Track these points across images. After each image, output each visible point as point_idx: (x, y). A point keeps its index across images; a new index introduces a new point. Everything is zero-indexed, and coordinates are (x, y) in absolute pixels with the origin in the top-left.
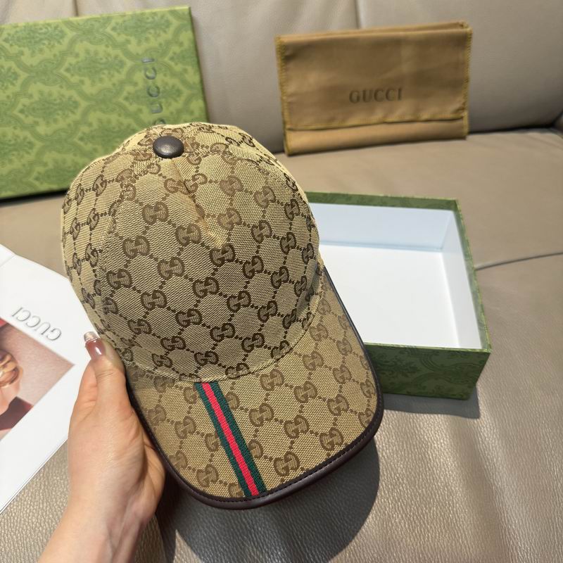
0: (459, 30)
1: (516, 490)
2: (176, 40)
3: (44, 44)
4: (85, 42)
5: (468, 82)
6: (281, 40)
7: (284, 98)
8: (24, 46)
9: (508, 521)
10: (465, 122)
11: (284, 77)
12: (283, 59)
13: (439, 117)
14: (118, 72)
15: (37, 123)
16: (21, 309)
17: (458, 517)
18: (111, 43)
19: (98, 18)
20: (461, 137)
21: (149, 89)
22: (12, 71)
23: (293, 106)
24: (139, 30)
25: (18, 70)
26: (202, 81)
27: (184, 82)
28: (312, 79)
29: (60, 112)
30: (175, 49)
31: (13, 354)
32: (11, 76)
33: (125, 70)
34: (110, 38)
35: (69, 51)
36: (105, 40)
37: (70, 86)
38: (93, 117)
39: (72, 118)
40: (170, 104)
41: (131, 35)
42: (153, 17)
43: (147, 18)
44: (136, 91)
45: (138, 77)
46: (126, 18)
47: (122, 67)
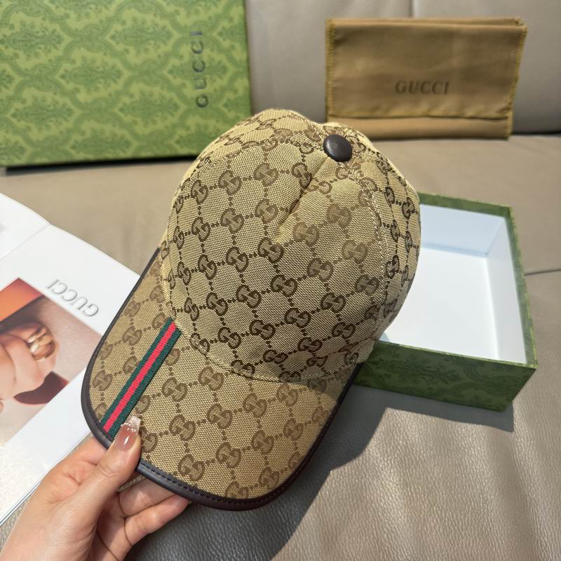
0: (514, 27)
1: (550, 503)
2: (226, 14)
3: (91, 8)
5: (516, 81)
6: (332, 22)
7: (330, 83)
8: (70, 9)
9: (541, 533)
10: (509, 122)
11: (331, 61)
12: (333, 43)
13: (483, 115)
14: (165, 43)
15: (77, 90)
16: (57, 281)
17: (493, 525)
18: (159, 12)
20: (503, 137)
21: (194, 64)
22: (56, 34)
23: (338, 91)
25: (62, 33)
26: (248, 60)
27: (231, 59)
28: (360, 65)
29: (102, 80)
30: (225, 24)
31: (49, 327)
32: (54, 39)
33: (171, 42)
34: (159, 7)
35: (116, 18)
36: (154, 10)
37: (115, 54)
38: (136, 88)
39: (114, 87)
40: (214, 81)
41: (181, 6)
44: (182, 65)
45: (185, 50)
47: (169, 38)
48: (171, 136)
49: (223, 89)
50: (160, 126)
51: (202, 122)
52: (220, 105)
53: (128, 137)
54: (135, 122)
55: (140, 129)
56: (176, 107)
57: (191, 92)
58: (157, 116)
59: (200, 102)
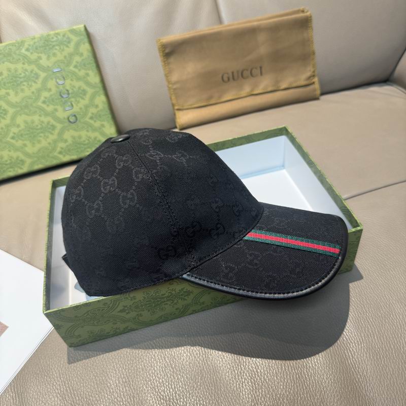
0: (301, 15)
2: (77, 52)
5: (314, 54)
6: (161, 41)
7: (170, 86)
10: (317, 86)
11: (167, 69)
12: (165, 56)
13: (295, 85)
14: (35, 82)
18: (26, 60)
19: (14, 43)
20: (316, 99)
21: (60, 93)
23: (177, 90)
24: (47, 48)
26: (103, 81)
27: (88, 84)
28: (189, 68)
30: (77, 59)
33: (40, 81)
34: (25, 57)
36: (22, 59)
38: (20, 120)
39: (4, 123)
40: (79, 102)
41: (41, 53)
42: (57, 37)
43: (53, 38)
44: (51, 95)
45: (51, 84)
46: (36, 40)
47: (37, 78)
48: (54, 149)
49: (87, 107)
50: (44, 143)
51: (76, 134)
52: (87, 119)
53: (22, 157)
54: (25, 145)
55: (30, 149)
56: (54, 127)
57: (62, 114)
58: (41, 136)
59: (71, 120)
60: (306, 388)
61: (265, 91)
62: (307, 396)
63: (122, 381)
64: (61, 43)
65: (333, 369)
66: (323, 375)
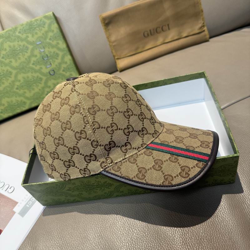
2: (50, 30)
4: (8, 42)
5: (202, 11)
6: (102, 16)
7: (111, 44)
10: (206, 32)
11: (108, 34)
12: (106, 25)
13: (192, 33)
14: (27, 52)
18: (19, 39)
19: (11, 29)
20: (207, 41)
21: (43, 57)
23: (116, 46)
24: (32, 30)
26: (68, 46)
27: (59, 49)
28: (122, 31)
29: (4, 78)
30: (51, 34)
33: (29, 51)
34: (19, 37)
35: (2, 48)
36: (17, 39)
37: (6, 65)
38: (20, 77)
39: (10, 80)
40: (55, 61)
41: (28, 34)
42: (36, 22)
43: (34, 23)
44: (37, 59)
45: (36, 52)
46: (24, 26)
47: (27, 49)
49: (60, 64)
50: (36, 90)
51: (55, 82)
52: (61, 72)
53: (24, 100)
54: (25, 92)
55: (28, 95)
56: (41, 79)
57: (45, 70)
58: (34, 86)
59: (51, 73)
60: (218, 231)
61: (173, 39)
62: (219, 236)
63: (97, 236)
64: (39, 26)
65: (235, 216)
66: (229, 221)
